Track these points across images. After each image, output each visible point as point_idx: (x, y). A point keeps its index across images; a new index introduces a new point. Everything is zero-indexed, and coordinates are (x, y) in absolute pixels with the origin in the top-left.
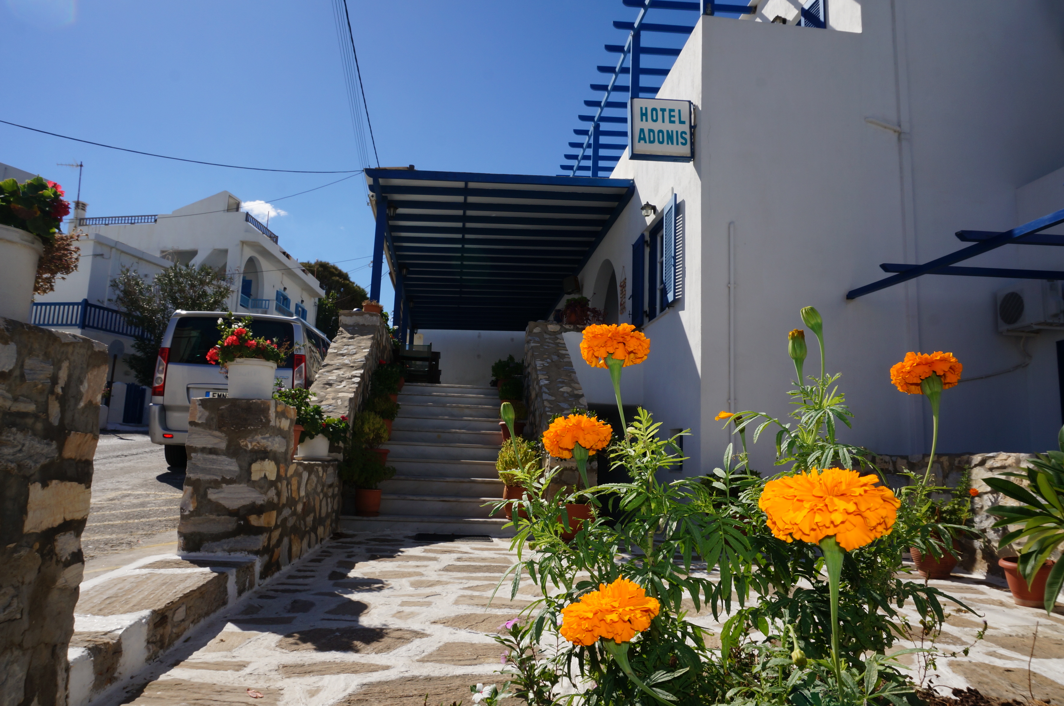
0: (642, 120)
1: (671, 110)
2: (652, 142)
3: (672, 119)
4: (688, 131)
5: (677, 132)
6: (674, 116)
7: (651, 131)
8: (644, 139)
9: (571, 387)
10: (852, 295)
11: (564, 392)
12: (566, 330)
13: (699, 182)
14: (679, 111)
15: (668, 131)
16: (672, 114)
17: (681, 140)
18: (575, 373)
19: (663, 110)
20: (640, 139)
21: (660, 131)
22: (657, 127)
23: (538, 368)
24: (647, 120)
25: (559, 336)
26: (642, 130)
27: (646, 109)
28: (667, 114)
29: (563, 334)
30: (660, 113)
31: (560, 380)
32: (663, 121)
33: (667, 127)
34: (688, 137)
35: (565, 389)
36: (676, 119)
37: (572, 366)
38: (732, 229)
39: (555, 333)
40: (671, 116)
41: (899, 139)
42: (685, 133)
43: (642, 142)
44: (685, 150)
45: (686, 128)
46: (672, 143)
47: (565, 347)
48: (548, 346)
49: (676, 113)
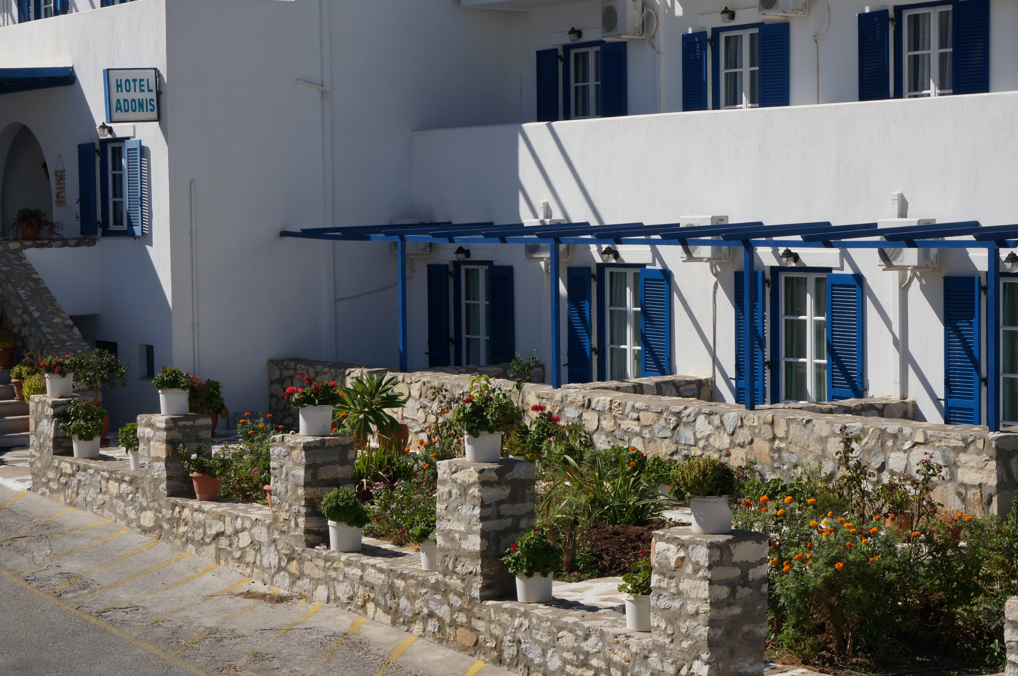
0: (118, 91)
1: (141, 80)
2: (126, 111)
3: (142, 88)
4: (155, 98)
5: (146, 100)
6: (143, 85)
7: (125, 100)
8: (120, 109)
9: (60, 317)
10: (284, 234)
11: (57, 323)
12: (27, 247)
13: (166, 147)
14: (148, 80)
15: (139, 100)
16: (142, 83)
17: (150, 107)
18: (55, 300)
19: (135, 81)
20: (117, 109)
21: (133, 100)
22: (130, 96)
23: (24, 298)
24: (122, 91)
25: (20, 254)
26: (118, 101)
27: (121, 80)
28: (137, 84)
29: (24, 251)
30: (132, 83)
31: (48, 310)
32: (135, 91)
33: (138, 95)
34: (155, 103)
35: (56, 320)
36: (145, 88)
37: (50, 293)
38: (193, 187)
39: (16, 252)
40: (141, 86)
41: (322, 97)
42: (153, 100)
43: (119, 111)
44: (154, 115)
45: (153, 95)
46: (143, 111)
47: (33, 269)
48: (19, 270)
49: (145, 83)
